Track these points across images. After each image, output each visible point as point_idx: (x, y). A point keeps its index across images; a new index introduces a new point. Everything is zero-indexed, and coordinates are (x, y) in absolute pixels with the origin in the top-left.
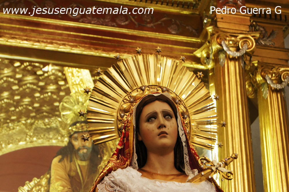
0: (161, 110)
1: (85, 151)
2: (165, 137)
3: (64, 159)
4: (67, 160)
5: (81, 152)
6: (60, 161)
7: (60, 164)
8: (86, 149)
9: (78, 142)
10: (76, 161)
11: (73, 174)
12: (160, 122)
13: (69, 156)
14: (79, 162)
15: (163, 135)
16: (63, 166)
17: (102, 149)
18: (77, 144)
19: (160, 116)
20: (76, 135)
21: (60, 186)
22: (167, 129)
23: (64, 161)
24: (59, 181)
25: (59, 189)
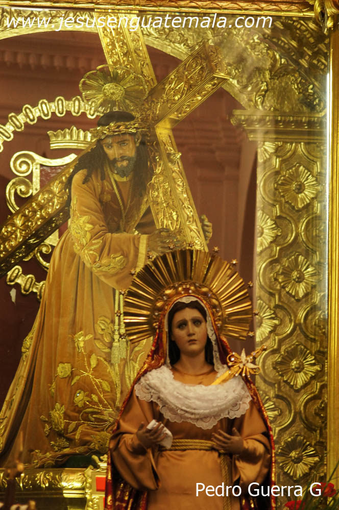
0: (191, 318)
1: (125, 163)
2: (194, 344)
3: (91, 176)
4: (97, 177)
5: (119, 165)
6: (86, 181)
7: (85, 186)
8: (126, 160)
9: (112, 149)
10: (111, 176)
11: (107, 198)
12: (189, 331)
13: (99, 171)
14: (117, 177)
15: (192, 342)
16: (90, 188)
17: (153, 153)
18: (112, 152)
19: (190, 324)
20: (110, 140)
21: (88, 223)
22: (196, 335)
23: (92, 179)
24: (84, 215)
25: (86, 229)
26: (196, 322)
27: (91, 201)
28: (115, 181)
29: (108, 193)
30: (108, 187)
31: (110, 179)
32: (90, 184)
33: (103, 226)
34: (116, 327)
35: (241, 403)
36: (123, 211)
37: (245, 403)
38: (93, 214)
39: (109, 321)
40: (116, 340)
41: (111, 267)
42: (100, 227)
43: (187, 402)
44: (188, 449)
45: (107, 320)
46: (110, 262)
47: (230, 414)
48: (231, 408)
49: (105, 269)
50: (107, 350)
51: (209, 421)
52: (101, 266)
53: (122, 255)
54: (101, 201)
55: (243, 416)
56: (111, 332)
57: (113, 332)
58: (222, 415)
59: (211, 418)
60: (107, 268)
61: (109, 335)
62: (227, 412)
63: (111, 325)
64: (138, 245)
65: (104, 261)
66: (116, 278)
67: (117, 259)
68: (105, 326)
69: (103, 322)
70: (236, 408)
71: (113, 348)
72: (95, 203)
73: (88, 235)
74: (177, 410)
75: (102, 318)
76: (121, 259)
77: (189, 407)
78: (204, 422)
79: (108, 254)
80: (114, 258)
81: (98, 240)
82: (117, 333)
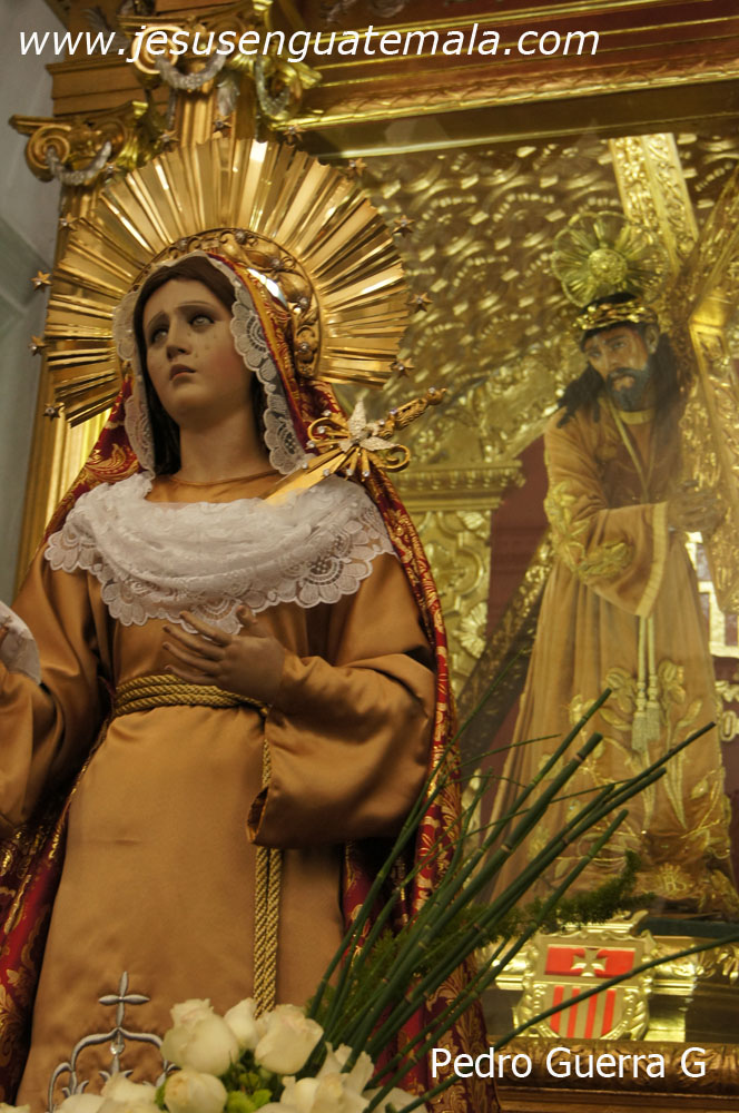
4: (586, 417)
5: (619, 386)
6: (563, 423)
9: (602, 358)
14: (625, 417)
15: (180, 375)
16: (572, 435)
18: (602, 365)
19: (174, 322)
21: (567, 493)
22: (191, 356)
23: (576, 419)
24: (561, 481)
25: (563, 503)
26: (196, 317)
27: (573, 456)
28: (625, 425)
29: (612, 445)
30: (610, 435)
31: (614, 420)
32: (571, 428)
33: (595, 497)
34: (641, 685)
35: (346, 560)
36: (642, 477)
37: (362, 562)
38: (575, 478)
39: (627, 675)
40: (640, 708)
41: (604, 564)
42: (591, 498)
43: (153, 554)
44: (160, 705)
45: (623, 672)
46: (602, 556)
47: (302, 593)
48: (306, 573)
49: (595, 571)
50: (624, 727)
51: (226, 613)
52: (589, 567)
53: (622, 541)
54: (597, 459)
55: (349, 602)
56: (632, 695)
57: (636, 694)
58: (271, 594)
59: (233, 602)
60: (598, 568)
61: (628, 699)
62: (291, 587)
63: (631, 682)
64: (651, 519)
65: (594, 555)
66: (616, 586)
67: (615, 549)
68: (619, 683)
69: (615, 676)
70: (325, 577)
71: (635, 722)
72: (582, 461)
73: (568, 516)
74: (130, 584)
75: (614, 670)
76: (622, 549)
77: (158, 571)
78: (209, 616)
79: (600, 541)
80: (609, 548)
81: (583, 521)
82: (641, 695)
